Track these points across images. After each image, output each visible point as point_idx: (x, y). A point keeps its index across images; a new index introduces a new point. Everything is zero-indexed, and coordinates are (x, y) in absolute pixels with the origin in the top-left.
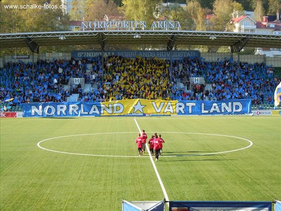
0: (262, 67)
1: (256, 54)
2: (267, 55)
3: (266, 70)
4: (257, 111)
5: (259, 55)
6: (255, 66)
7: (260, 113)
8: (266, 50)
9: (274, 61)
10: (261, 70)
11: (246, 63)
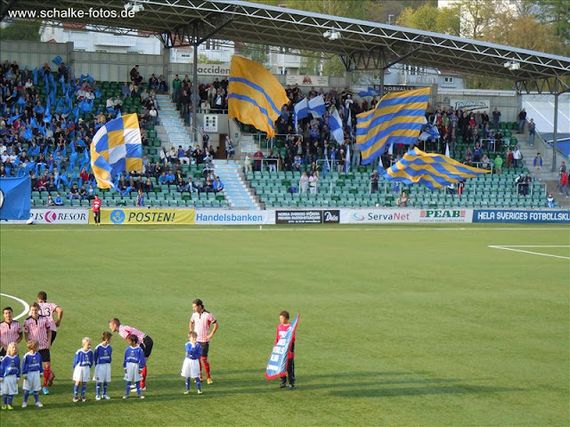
0: (62, 79)
1: (45, 38)
2: (77, 46)
3: (75, 89)
4: (45, 211)
5: (52, 42)
6: (40, 78)
7: (54, 216)
8: (73, 29)
9: (100, 62)
10: (59, 88)
11: (15, 67)
